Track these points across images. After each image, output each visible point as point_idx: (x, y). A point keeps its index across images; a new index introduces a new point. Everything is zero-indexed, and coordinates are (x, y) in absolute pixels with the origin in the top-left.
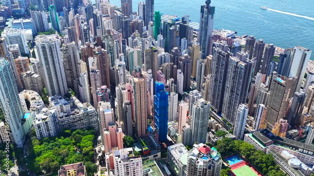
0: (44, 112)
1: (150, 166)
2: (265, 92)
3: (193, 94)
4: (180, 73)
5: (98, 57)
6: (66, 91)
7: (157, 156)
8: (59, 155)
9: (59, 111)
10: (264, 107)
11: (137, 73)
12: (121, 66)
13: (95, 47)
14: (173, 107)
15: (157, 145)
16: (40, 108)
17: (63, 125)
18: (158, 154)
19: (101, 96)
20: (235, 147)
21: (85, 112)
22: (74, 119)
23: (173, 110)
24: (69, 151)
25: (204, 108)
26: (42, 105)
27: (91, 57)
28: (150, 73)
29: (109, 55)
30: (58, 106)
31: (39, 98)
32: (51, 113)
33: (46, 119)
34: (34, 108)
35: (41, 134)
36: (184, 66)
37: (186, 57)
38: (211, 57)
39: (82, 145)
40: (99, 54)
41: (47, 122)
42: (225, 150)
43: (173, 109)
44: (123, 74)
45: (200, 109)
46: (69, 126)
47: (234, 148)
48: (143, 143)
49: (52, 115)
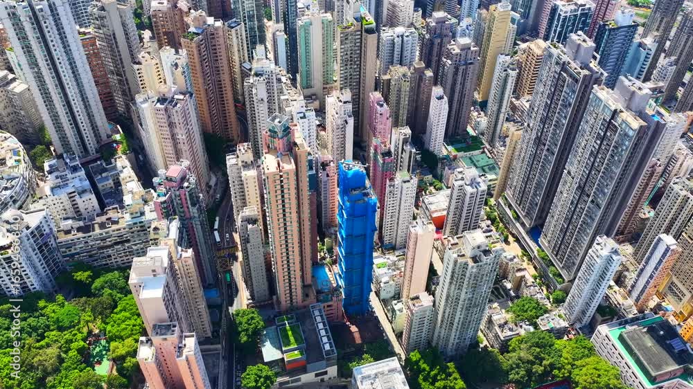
0: (7, 222)
2: (684, 193)
3: (462, 179)
4: (440, 98)
5: (194, 45)
6: (104, 136)
7: (326, 373)
8: (31, 368)
9: (67, 207)
10: (672, 248)
11: (276, 140)
12: (261, 75)
13: (190, 9)
14: (399, 211)
15: (327, 347)
16: (11, 197)
17: (72, 256)
18: (328, 369)
19: (162, 203)
20: (559, 369)
21: (135, 221)
22: (103, 239)
23: (398, 219)
24: (66, 352)
25: (480, 264)
26: (18, 189)
27: (168, 48)
28: (345, 103)
29: (240, 29)
30: (63, 195)
31: (15, 164)
32: (28, 228)
33: (9, 247)
36: (456, 73)
37: (466, 48)
38: (539, 47)
39: (110, 332)
40: (198, 34)
41: (10, 258)
42: (529, 373)
43: (399, 217)
44: (266, 100)
45: (466, 264)
46: (90, 256)
47: (556, 372)
48: (290, 333)
49: (32, 233)
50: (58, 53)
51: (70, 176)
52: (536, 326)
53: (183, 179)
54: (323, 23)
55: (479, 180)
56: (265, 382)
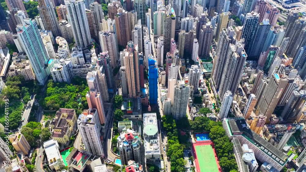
0: (61, 62)
1: (126, 125)
2: (265, 82)
3: (193, 68)
4: (196, 43)
5: (118, 18)
7: (138, 116)
8: (62, 99)
9: (76, 61)
10: (253, 98)
12: (137, 29)
13: (119, 7)
15: (139, 109)
16: (63, 56)
17: (76, 74)
18: (139, 115)
19: (99, 61)
20: (207, 127)
21: (94, 67)
22: (84, 71)
24: (71, 97)
25: (182, 90)
26: (64, 54)
27: (110, 19)
28: (161, 40)
29: (136, 13)
30: (76, 57)
31: (64, 47)
32: (66, 64)
33: (61, 68)
34: (58, 56)
35: (56, 78)
36: (204, 35)
37: (208, 27)
38: (238, 29)
39: (82, 94)
40: (119, 15)
41: (60, 71)
42: (197, 126)
44: (137, 37)
45: (178, 90)
46: (81, 75)
47: (206, 128)
48: (129, 103)
49: (67, 66)
50: (80, 18)
51: (78, 52)
52: (206, 115)
53: (106, 56)
54: (161, 14)
55: (198, 69)
56: (120, 114)
